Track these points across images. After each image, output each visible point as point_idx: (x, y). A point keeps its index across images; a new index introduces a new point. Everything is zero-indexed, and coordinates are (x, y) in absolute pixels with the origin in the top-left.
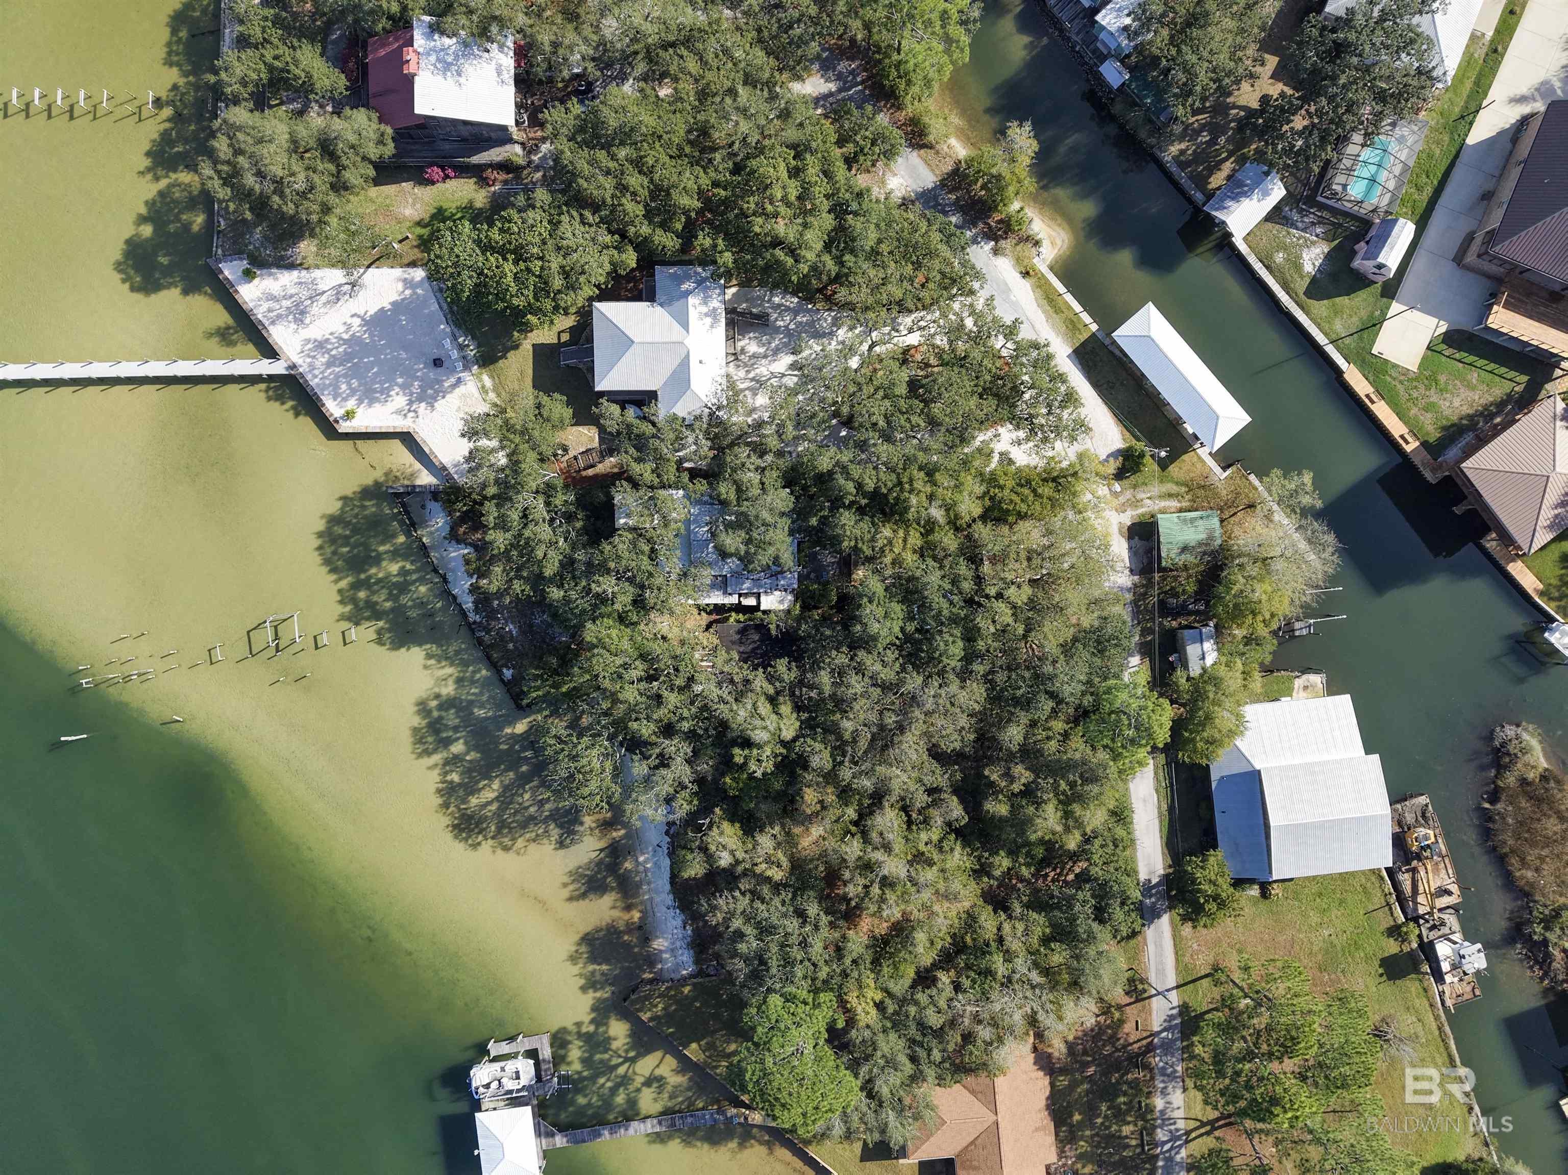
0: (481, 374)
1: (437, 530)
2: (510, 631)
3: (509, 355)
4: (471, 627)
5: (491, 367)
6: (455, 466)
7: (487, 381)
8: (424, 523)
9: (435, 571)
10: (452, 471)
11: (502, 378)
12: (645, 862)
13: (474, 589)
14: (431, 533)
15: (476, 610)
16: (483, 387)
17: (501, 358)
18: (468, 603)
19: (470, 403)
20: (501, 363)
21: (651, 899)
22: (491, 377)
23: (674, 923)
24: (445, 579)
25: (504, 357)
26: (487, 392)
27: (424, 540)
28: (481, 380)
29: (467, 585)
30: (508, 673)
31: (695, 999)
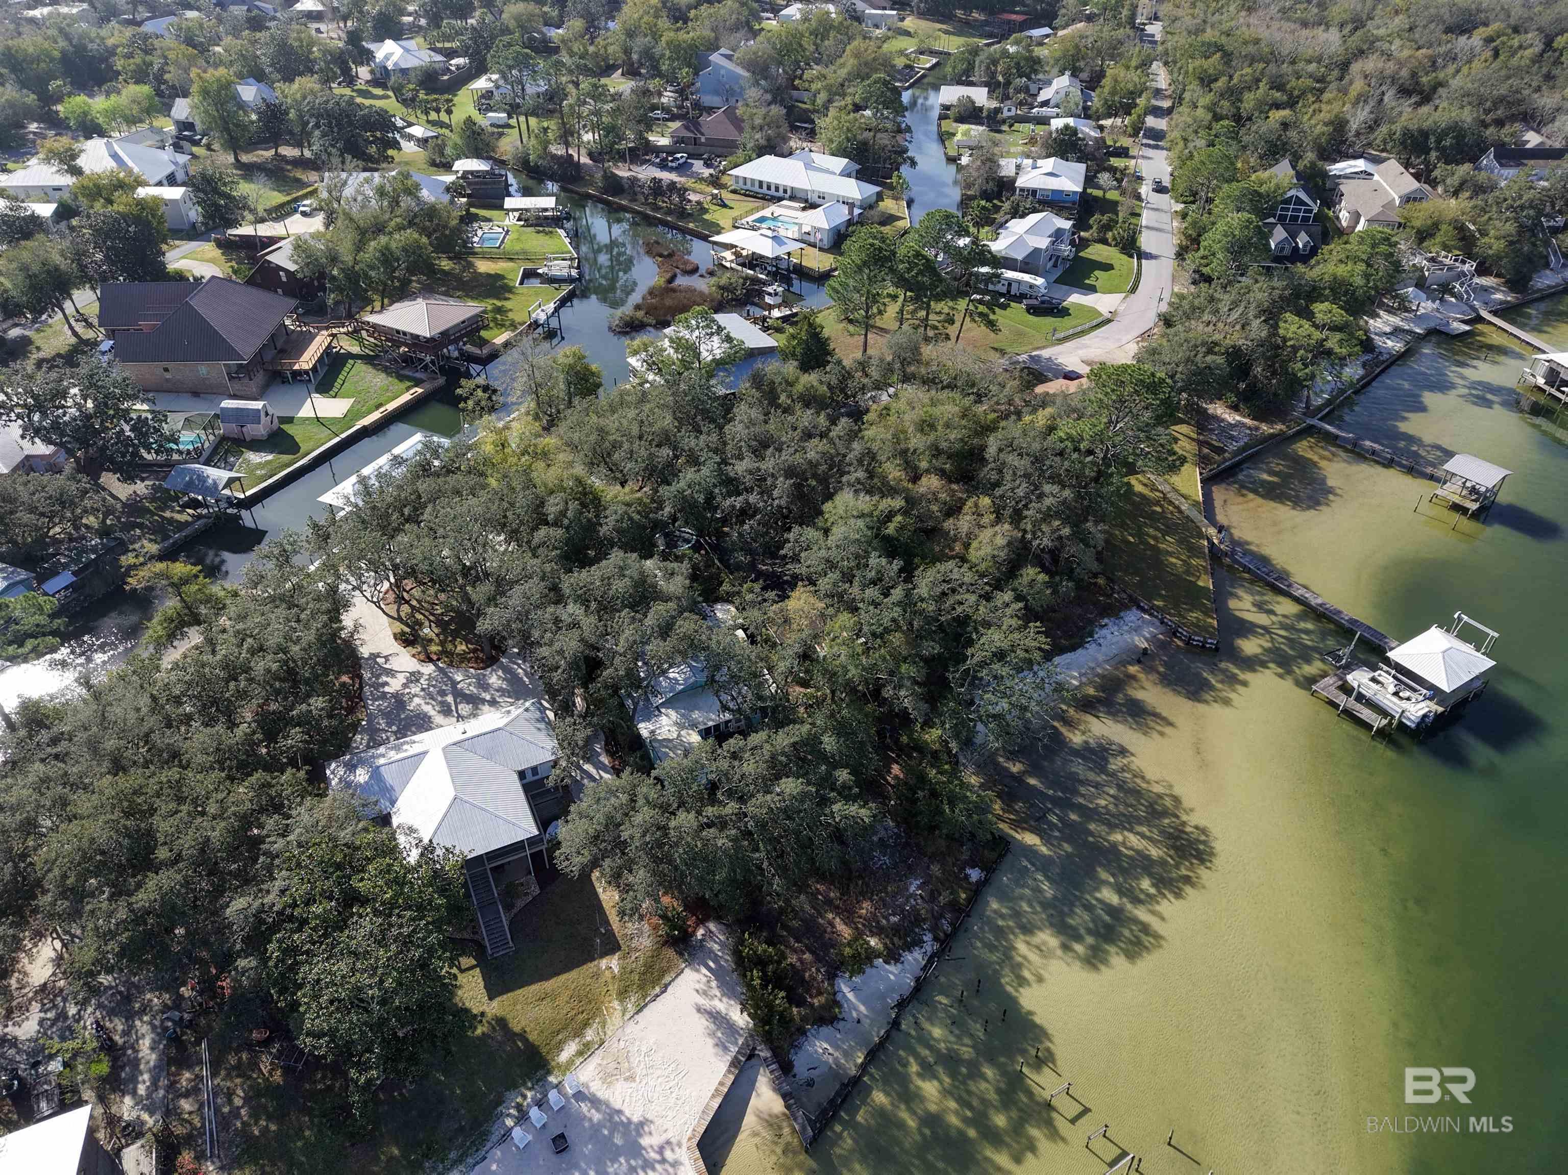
0: (559, 1066)
1: (837, 1047)
2: (919, 888)
3: (517, 1029)
4: (945, 942)
5: (544, 1051)
6: (725, 1049)
7: (570, 1049)
8: (834, 1073)
9: (895, 1024)
10: (734, 1049)
11: (556, 1027)
12: (1075, 678)
13: (893, 956)
14: (846, 1054)
15: (919, 943)
16: (580, 1053)
17: (526, 1041)
18: (915, 958)
19: (613, 1065)
20: (533, 1037)
21: (1107, 661)
22: (559, 1047)
23: (1109, 636)
24: (902, 1005)
25: (522, 1036)
26: (587, 1046)
27: (860, 1061)
28: (571, 1062)
29: (891, 968)
30: (975, 875)
31: (1161, 596)
